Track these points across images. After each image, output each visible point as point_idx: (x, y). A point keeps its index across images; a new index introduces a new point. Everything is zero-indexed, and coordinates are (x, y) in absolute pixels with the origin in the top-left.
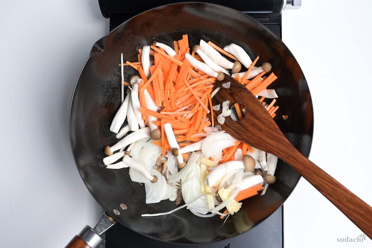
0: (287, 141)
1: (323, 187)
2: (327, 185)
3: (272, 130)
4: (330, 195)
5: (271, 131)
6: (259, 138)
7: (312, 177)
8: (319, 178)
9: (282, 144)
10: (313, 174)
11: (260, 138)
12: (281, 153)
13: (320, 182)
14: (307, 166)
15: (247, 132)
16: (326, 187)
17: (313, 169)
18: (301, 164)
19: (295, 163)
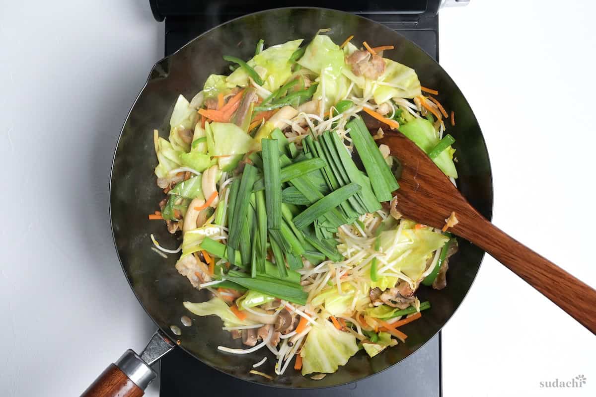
0: (472, 209)
1: (537, 278)
2: (542, 274)
3: (446, 193)
4: (549, 291)
5: (444, 196)
6: (427, 208)
7: (517, 264)
8: (528, 264)
9: (464, 214)
10: (518, 259)
11: (430, 209)
12: (463, 229)
13: (530, 271)
14: (507, 246)
15: (407, 201)
16: (540, 278)
17: (518, 251)
18: (496, 244)
19: (488, 244)
